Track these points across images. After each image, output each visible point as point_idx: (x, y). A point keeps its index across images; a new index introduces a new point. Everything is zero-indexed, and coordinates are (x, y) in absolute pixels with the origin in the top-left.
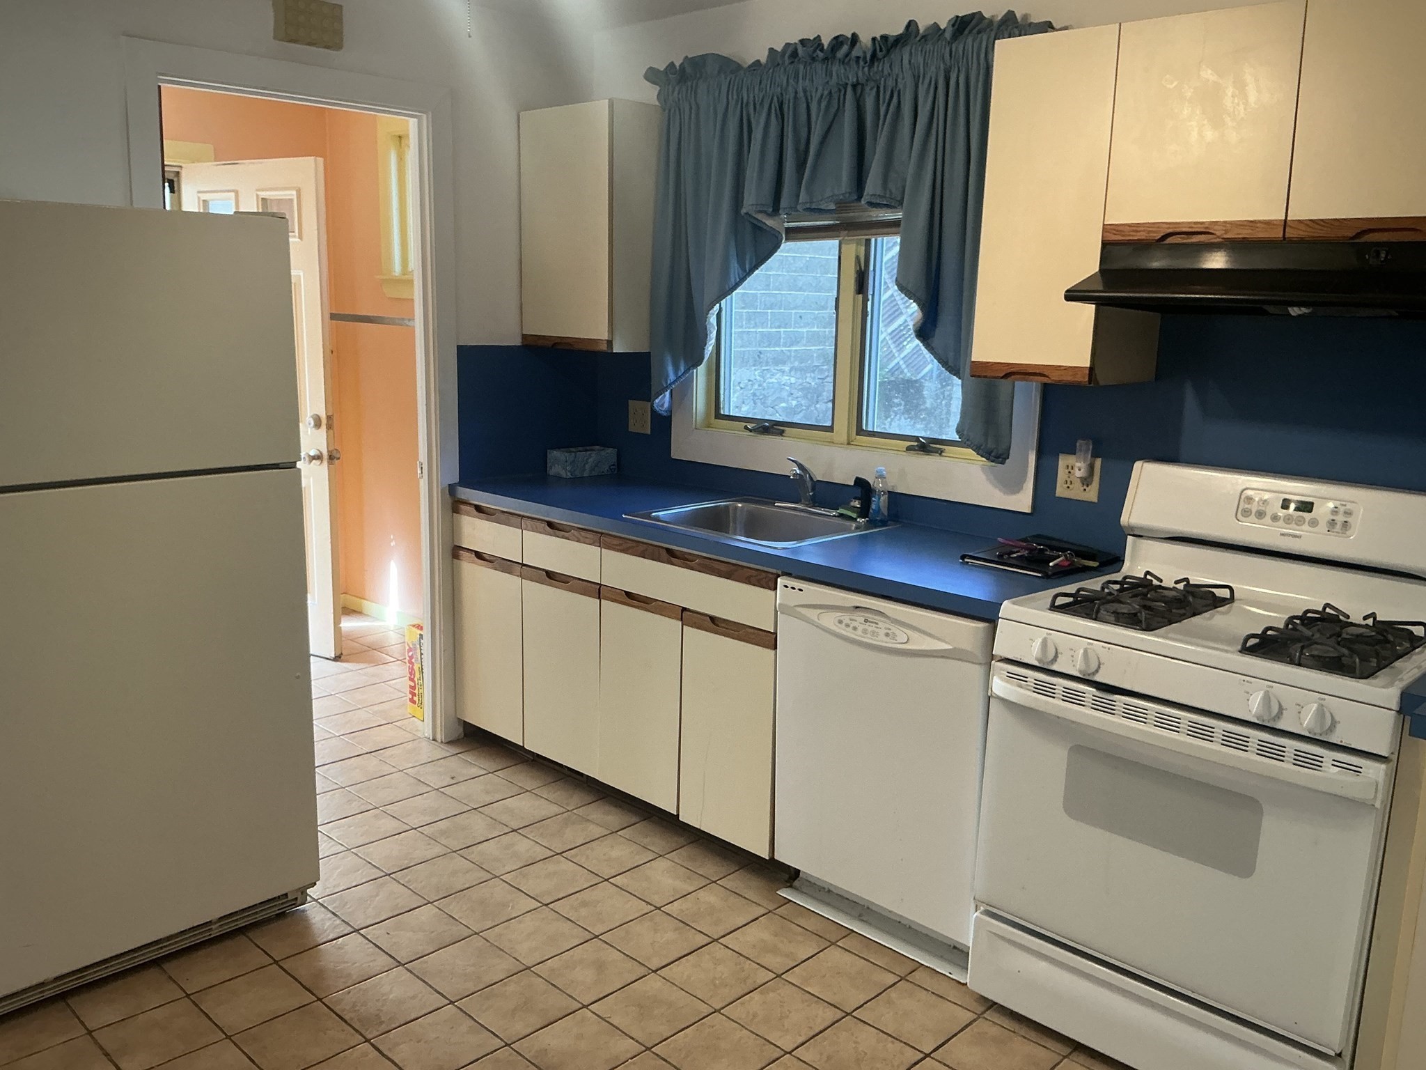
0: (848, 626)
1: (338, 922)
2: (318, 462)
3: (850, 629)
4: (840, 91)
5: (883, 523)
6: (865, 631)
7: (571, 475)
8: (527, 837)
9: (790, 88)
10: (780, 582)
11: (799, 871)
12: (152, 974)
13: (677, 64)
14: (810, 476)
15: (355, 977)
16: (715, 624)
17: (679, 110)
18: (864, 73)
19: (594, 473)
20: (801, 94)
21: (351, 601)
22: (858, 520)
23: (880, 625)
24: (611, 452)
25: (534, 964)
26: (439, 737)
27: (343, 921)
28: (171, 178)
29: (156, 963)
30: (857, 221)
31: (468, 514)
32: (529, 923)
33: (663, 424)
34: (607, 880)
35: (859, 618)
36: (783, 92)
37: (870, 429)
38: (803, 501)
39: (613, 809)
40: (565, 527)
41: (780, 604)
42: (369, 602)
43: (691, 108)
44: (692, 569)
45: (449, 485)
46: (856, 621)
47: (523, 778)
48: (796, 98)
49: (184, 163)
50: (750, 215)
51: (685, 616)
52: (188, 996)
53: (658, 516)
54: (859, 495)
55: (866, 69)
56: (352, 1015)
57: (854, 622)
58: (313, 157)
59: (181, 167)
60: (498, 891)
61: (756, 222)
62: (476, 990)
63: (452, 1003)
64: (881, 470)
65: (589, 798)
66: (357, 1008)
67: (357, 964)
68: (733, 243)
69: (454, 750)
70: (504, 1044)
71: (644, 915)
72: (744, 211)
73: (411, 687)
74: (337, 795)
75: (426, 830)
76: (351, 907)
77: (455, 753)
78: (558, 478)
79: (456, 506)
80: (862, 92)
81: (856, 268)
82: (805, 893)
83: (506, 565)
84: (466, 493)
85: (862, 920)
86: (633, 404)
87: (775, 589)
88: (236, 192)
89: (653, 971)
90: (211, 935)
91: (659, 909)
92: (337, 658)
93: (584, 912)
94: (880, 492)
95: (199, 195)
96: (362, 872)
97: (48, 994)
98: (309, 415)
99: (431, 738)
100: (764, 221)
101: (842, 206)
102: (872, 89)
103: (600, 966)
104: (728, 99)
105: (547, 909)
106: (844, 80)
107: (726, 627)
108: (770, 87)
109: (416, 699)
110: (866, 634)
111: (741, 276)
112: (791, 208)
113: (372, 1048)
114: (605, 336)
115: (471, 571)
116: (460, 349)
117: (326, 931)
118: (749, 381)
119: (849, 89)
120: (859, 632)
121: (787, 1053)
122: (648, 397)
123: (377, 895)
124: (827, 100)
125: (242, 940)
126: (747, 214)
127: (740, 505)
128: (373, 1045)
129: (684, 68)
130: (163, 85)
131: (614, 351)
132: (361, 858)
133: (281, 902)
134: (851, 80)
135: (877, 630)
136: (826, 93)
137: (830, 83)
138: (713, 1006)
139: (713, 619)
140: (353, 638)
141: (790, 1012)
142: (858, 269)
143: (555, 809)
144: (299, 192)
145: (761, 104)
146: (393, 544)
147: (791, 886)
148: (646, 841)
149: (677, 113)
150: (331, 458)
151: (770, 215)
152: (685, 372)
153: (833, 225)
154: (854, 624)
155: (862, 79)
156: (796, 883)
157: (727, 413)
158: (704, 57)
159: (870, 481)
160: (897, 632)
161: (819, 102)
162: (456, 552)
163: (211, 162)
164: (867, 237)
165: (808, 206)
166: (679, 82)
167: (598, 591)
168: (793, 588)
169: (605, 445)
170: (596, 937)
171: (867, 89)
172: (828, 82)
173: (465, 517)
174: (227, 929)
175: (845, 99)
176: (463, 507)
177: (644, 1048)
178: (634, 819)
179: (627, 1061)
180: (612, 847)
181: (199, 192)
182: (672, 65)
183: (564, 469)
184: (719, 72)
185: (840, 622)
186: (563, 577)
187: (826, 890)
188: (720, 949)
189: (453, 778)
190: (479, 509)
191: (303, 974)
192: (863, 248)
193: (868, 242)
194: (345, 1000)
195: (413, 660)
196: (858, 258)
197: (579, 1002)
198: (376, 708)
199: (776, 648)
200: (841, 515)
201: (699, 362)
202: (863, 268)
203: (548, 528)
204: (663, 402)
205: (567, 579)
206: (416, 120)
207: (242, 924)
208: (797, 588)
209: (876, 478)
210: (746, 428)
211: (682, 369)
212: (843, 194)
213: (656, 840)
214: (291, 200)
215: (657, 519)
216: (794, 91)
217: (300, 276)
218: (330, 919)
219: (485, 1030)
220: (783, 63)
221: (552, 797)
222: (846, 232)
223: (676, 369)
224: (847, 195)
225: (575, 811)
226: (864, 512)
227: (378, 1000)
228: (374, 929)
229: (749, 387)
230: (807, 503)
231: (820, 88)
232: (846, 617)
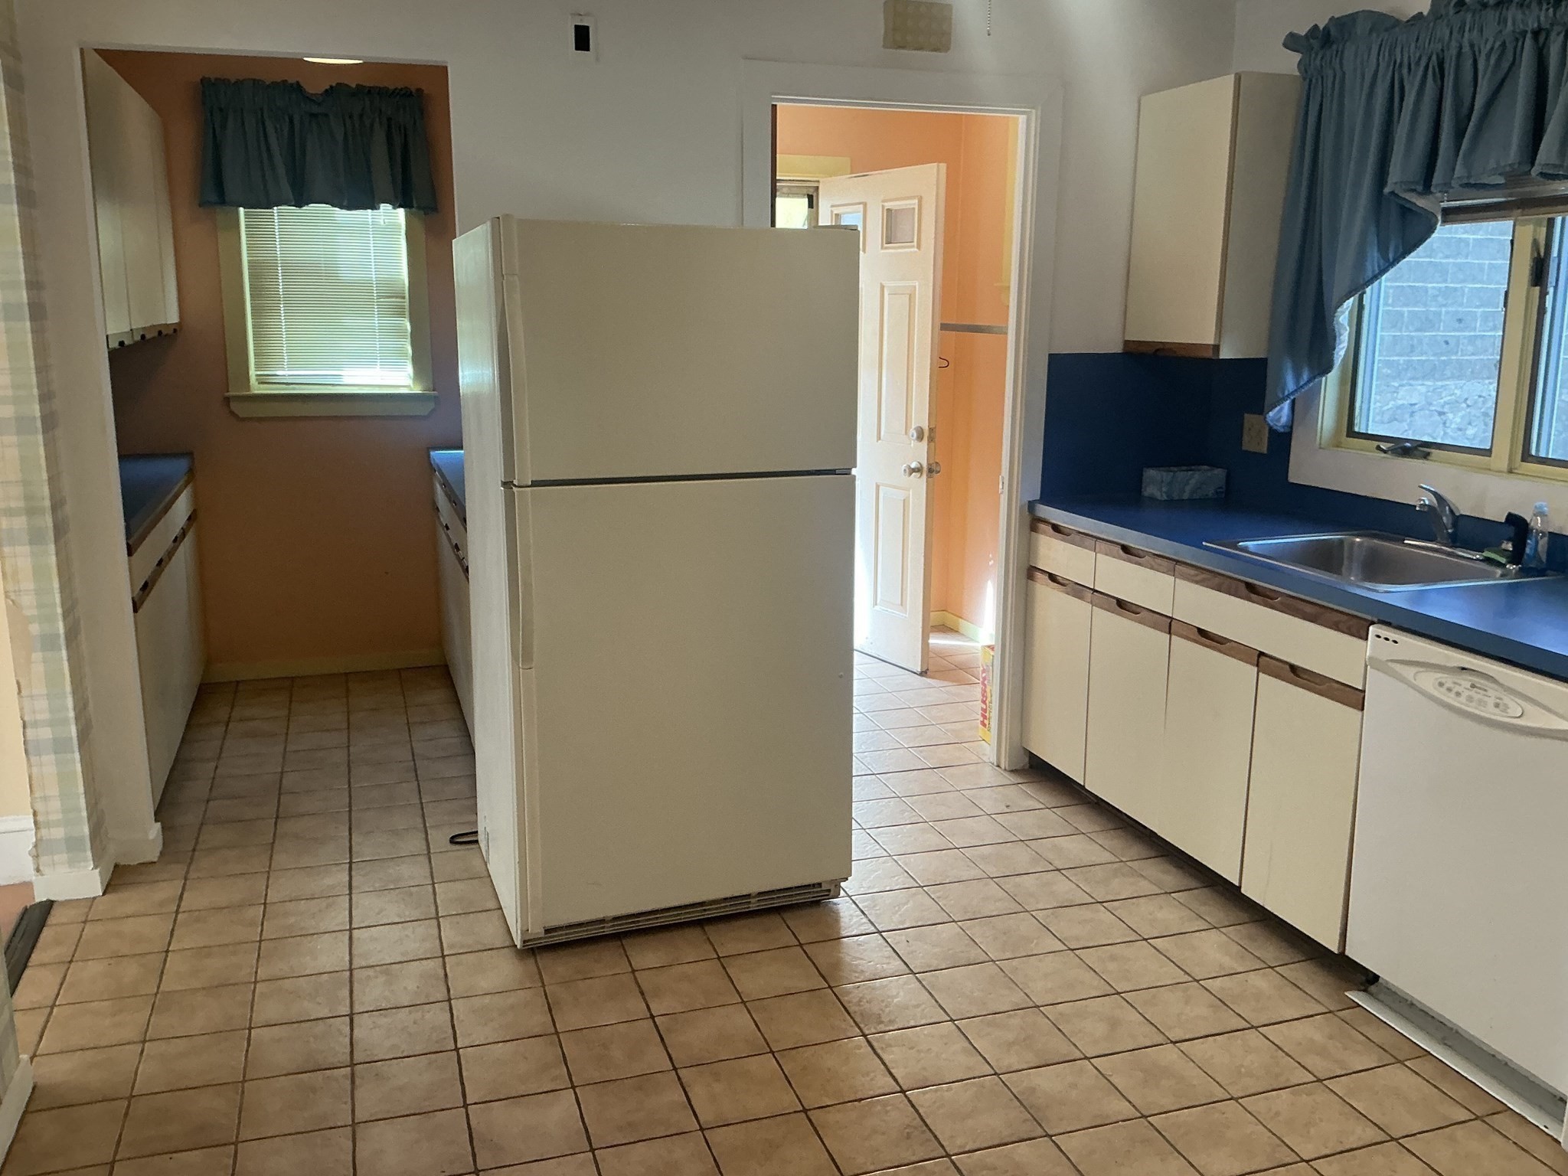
0: (1449, 690)
1: (865, 920)
2: (918, 474)
3: (1452, 695)
4: (1517, 40)
5: (1541, 572)
6: (1470, 699)
7: (1167, 497)
8: (1070, 880)
9: (1454, 44)
10: (1373, 631)
11: (1379, 977)
12: (694, 934)
13: (1321, 27)
14: (1450, 508)
15: (868, 975)
16: (1296, 674)
17: (1322, 77)
18: (1546, 16)
19: (1195, 496)
20: (1466, 49)
21: (950, 619)
22: (1508, 566)
23: (1491, 692)
24: (1219, 473)
25: (1044, 1004)
26: (1003, 766)
27: (870, 920)
28: (810, 194)
29: (700, 923)
30: (1536, 196)
31: (1045, 533)
32: (1049, 963)
33: (1281, 441)
34: (1146, 940)
35: (1465, 681)
36: (1445, 48)
37: (1542, 454)
38: (1439, 539)
39: (1174, 870)
40: (1140, 552)
41: (1370, 658)
42: (965, 622)
43: (1335, 77)
44: (1272, 607)
45: (1029, 502)
46: (1460, 685)
47: (1081, 819)
48: (1459, 54)
49: (823, 178)
50: (1397, 195)
51: (1261, 660)
52: (719, 958)
53: (1247, 547)
54: (1512, 535)
55: (1551, 10)
56: (857, 1009)
57: (1457, 686)
58: (936, 164)
59: (818, 181)
60: (1025, 925)
61: (1403, 203)
62: (979, 1014)
63: (952, 1020)
64: (1541, 507)
65: (1146, 853)
66: (862, 1003)
67: (872, 963)
68: (1373, 229)
69: (1013, 779)
70: (993, 1072)
71: (1178, 983)
72: (1386, 190)
73: (982, 709)
74: (892, 803)
75: (968, 852)
76: (879, 910)
77: (1016, 782)
78: (1152, 499)
79: (1034, 523)
80: (1546, 39)
81: (1532, 254)
82: (1382, 1002)
83: (1078, 590)
84: (1046, 512)
85: (1445, 1044)
86: (1249, 419)
87: (1367, 639)
88: (865, 205)
89: (1172, 1042)
90: (749, 907)
91: (1198, 981)
92: (923, 673)
93: (1112, 966)
94: (1538, 533)
95: (833, 209)
96: (899, 879)
97: (607, 931)
98: (913, 427)
99: (995, 764)
100: (1414, 200)
101: (1515, 178)
102: (1558, 34)
103: (1114, 1024)
104: (1378, 60)
105: (1072, 954)
106: (1521, 26)
107: (1309, 678)
108: (1430, 43)
109: (986, 722)
110: (1471, 702)
111: (1382, 268)
112: (1445, 184)
113: (866, 1043)
114: (1210, 340)
115: (1045, 593)
116: (1053, 358)
117: (852, 926)
118: (1480, 396)
119: (1529, 35)
120: (1463, 699)
121: (1303, 1160)
122: (1261, 410)
123: (906, 903)
124: (1498, 53)
125: (775, 920)
126: (1392, 193)
127: (1358, 540)
128: (868, 1042)
129: (1329, 32)
130: (779, 104)
131: (1221, 358)
132: (900, 866)
133: (815, 890)
134: (1530, 26)
135: (1486, 699)
136: (1498, 44)
137: (1503, 33)
138: (1230, 1092)
139: (1293, 668)
140: (942, 654)
141: (1321, 1121)
142: (1536, 255)
143: (1106, 857)
144: (920, 200)
145: (1418, 63)
146: (991, 563)
147: (1365, 991)
148: (1203, 910)
149: (1320, 83)
150: (930, 471)
151: (1421, 194)
152: (1309, 381)
153: (1505, 202)
154: (1457, 689)
155: (1545, 25)
156: (1372, 988)
157: (1363, 431)
158: (1353, 17)
159: (1526, 518)
160: (1511, 704)
161: (1488, 56)
162: (1031, 572)
163: (847, 174)
164: (1550, 216)
165: (1465, 181)
166: (1322, 47)
167: (1169, 625)
168: (1387, 639)
169: (1213, 465)
170: (1118, 993)
171: (1553, 35)
172: (1501, 31)
173: (1043, 536)
174: (764, 905)
175: (1523, 48)
176: (1042, 526)
177: (1139, 1115)
178: (1193, 884)
179: (1118, 1122)
180: (1161, 908)
181: (832, 206)
182: (1316, 27)
183: (1160, 490)
184: (1371, 31)
185: (1441, 684)
186: (1134, 608)
187: (1408, 1002)
188: (1257, 1037)
189: (1008, 806)
190: (1056, 528)
191: (821, 961)
192: (1544, 230)
193: (1551, 223)
194: (852, 992)
195: (986, 682)
196: (1535, 243)
197: (1082, 1052)
198: (949, 726)
199: (1363, 709)
200: (1488, 560)
201: (1328, 369)
202: (1542, 254)
203: (1121, 552)
204: (1279, 415)
205: (1138, 610)
206: (1025, 116)
207: (777, 903)
208: (1391, 639)
209: (1534, 515)
210: (1378, 448)
211: (1305, 377)
212: (1510, 165)
213: (1214, 910)
214: (914, 209)
215: (1245, 550)
216: (1458, 45)
217: (915, 287)
218: (857, 916)
219: (978, 1054)
220: (1447, 14)
221: (1107, 843)
222: (1520, 211)
223: (1297, 376)
224: (1516, 166)
225: (1128, 863)
226: (1516, 557)
227: (883, 1001)
228: (896, 934)
229: (1480, 405)
230: (1445, 542)
231: (1491, 40)
232: (1448, 679)
